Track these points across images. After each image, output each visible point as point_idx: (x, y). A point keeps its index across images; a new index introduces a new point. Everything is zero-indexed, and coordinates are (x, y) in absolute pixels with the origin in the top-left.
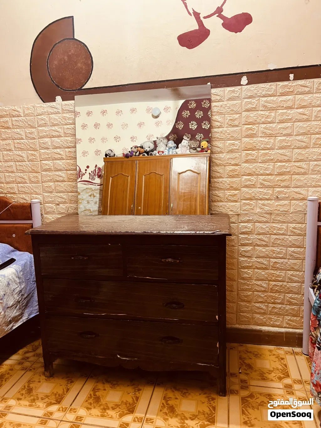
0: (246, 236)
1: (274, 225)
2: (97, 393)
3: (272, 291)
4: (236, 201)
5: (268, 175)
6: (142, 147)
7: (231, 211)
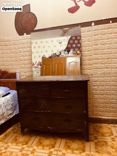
0: (95, 82)
1: (106, 78)
2: (41, 141)
3: (105, 103)
4: (91, 69)
5: (103, 59)
6: (55, 54)
7: (89, 73)
